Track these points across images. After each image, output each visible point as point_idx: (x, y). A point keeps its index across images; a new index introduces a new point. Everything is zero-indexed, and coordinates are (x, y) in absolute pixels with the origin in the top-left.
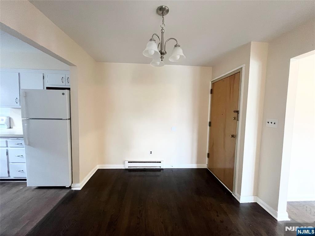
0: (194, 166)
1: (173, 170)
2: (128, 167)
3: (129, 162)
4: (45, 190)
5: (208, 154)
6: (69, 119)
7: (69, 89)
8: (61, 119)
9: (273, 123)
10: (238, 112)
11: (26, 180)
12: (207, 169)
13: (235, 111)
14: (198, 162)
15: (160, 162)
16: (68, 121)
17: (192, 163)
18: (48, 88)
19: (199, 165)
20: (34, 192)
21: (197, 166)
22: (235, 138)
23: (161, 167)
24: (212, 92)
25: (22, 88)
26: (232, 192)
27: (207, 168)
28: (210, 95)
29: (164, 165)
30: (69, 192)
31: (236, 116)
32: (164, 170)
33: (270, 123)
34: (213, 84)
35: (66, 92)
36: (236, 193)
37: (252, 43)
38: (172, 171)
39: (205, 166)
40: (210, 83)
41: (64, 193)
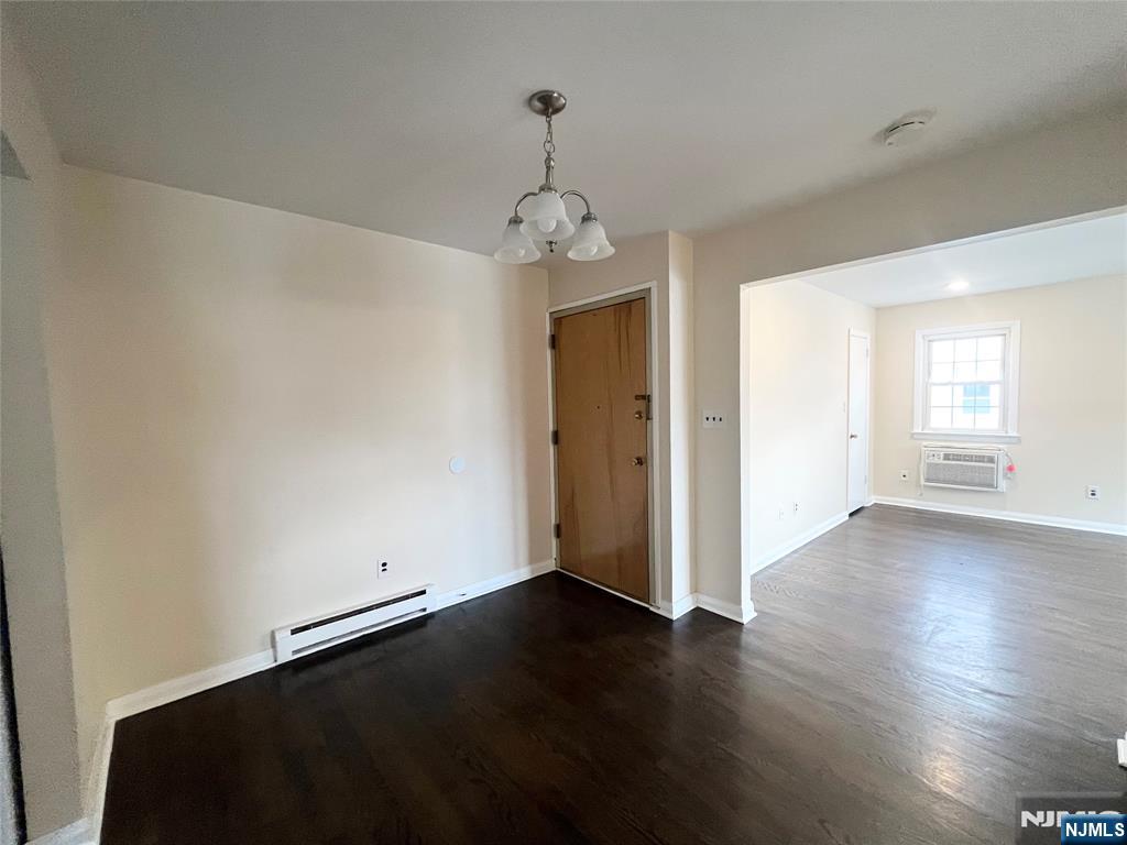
0: (524, 574)
1: (465, 606)
3: (294, 632)
5: (558, 528)
9: (717, 419)
10: (647, 398)
12: (557, 571)
13: (637, 397)
14: (532, 559)
15: (423, 592)
17: (517, 566)
19: (536, 566)
21: (533, 573)
22: (644, 465)
23: (424, 610)
24: (556, 343)
26: (648, 603)
27: (554, 569)
28: (549, 353)
29: (438, 600)
31: (643, 409)
33: (711, 420)
34: (558, 321)
36: (660, 602)
37: (670, 233)
38: (461, 612)
39: (550, 565)
40: (548, 315)
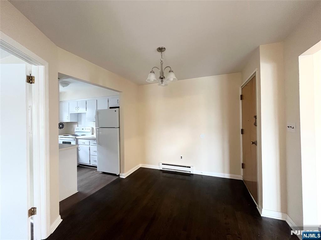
0: (227, 176)
1: (203, 176)
2: (163, 168)
3: (163, 164)
4: (105, 175)
5: (243, 164)
6: (119, 128)
7: (119, 107)
8: (114, 128)
9: (292, 127)
11: (96, 167)
14: (231, 172)
15: (190, 167)
16: (118, 129)
17: (224, 172)
18: (111, 108)
20: (100, 175)
22: (256, 145)
23: (190, 172)
24: (242, 98)
25: (98, 109)
27: (242, 180)
28: (240, 101)
29: (194, 171)
30: (118, 178)
32: (194, 175)
35: (117, 109)
36: (259, 206)
39: (240, 177)
40: (240, 89)
41: (115, 178)
